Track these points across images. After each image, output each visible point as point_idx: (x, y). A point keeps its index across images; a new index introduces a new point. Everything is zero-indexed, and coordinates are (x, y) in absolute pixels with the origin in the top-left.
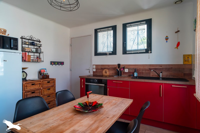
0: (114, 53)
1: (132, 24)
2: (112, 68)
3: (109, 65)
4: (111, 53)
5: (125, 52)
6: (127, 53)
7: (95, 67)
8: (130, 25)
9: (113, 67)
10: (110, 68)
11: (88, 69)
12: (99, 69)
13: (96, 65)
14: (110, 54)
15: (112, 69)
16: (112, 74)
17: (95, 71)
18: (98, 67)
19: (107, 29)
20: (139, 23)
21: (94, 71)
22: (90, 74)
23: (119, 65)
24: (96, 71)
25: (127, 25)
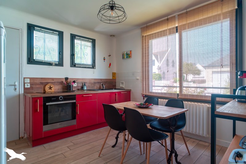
0: (60, 63)
1: (81, 38)
2: (58, 82)
3: (53, 79)
4: (58, 63)
5: (73, 65)
6: (76, 66)
7: (28, 81)
8: (79, 38)
9: (60, 81)
10: (55, 82)
11: (13, 84)
12: (36, 84)
13: (31, 79)
14: (56, 65)
15: (58, 84)
16: (58, 90)
17: (29, 87)
18: (35, 81)
19: (52, 32)
20: (87, 40)
21: (26, 86)
22: (17, 93)
23: (67, 79)
24: (31, 88)
25: (76, 37)
